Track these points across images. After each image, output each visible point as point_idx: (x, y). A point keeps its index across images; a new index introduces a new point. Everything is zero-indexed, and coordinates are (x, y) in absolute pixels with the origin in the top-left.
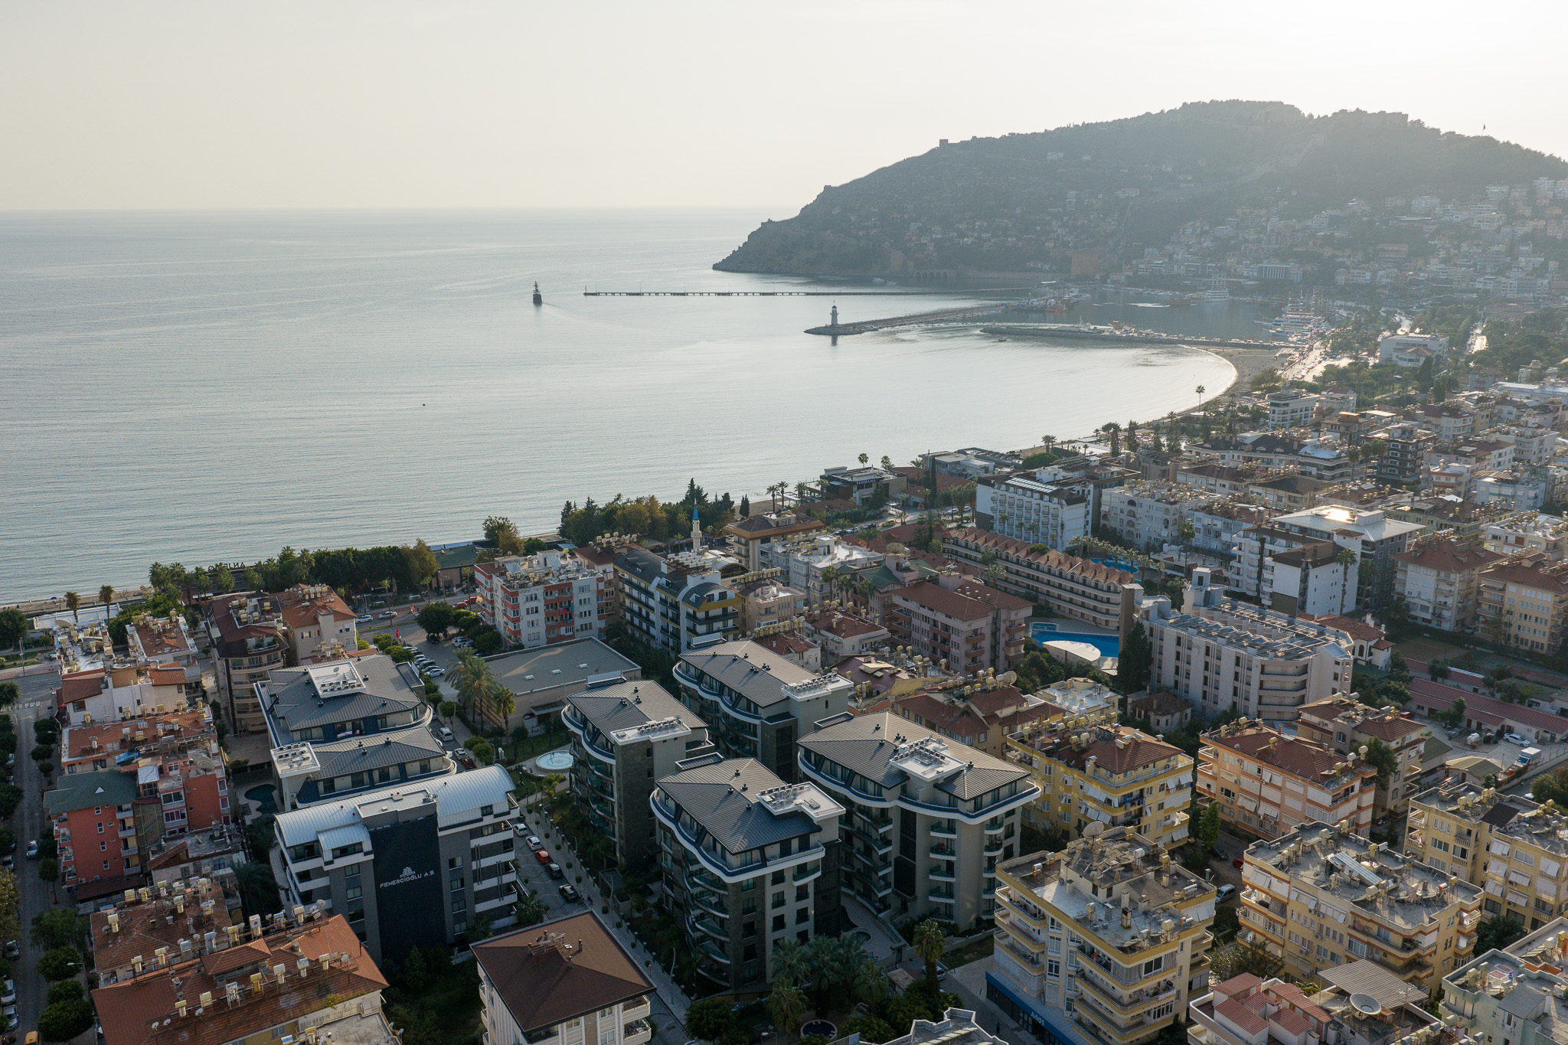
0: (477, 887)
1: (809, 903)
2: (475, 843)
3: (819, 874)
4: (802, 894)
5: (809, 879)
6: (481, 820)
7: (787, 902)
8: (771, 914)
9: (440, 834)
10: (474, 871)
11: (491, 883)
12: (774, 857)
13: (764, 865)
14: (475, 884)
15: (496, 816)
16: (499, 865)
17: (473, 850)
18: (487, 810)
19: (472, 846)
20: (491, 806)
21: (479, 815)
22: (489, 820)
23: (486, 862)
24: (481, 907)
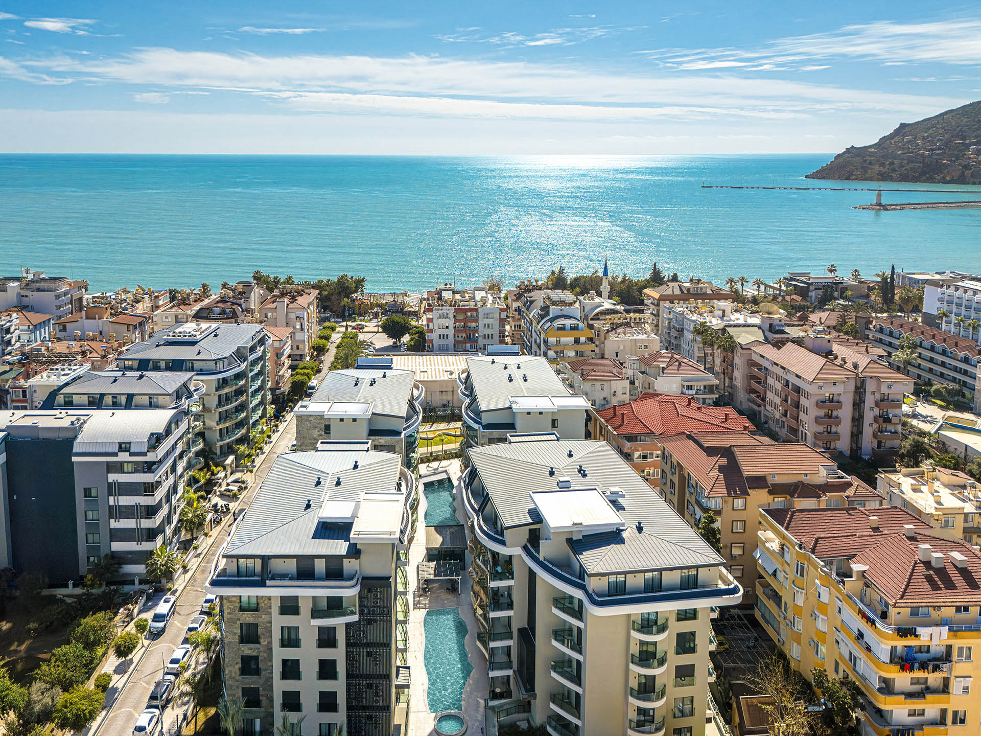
0: (114, 524)
1: (339, 654)
2: (112, 477)
3: (355, 618)
4: (327, 639)
5: (338, 622)
6: (115, 455)
7: (302, 643)
8: (280, 654)
9: (74, 459)
10: (110, 507)
11: (128, 524)
12: (283, 576)
13: (262, 584)
14: (112, 521)
15: (132, 454)
16: (137, 506)
17: (110, 485)
18: (124, 447)
19: (110, 480)
20: (130, 443)
21: (115, 449)
22: (123, 457)
23: (125, 501)
24: (117, 546)
